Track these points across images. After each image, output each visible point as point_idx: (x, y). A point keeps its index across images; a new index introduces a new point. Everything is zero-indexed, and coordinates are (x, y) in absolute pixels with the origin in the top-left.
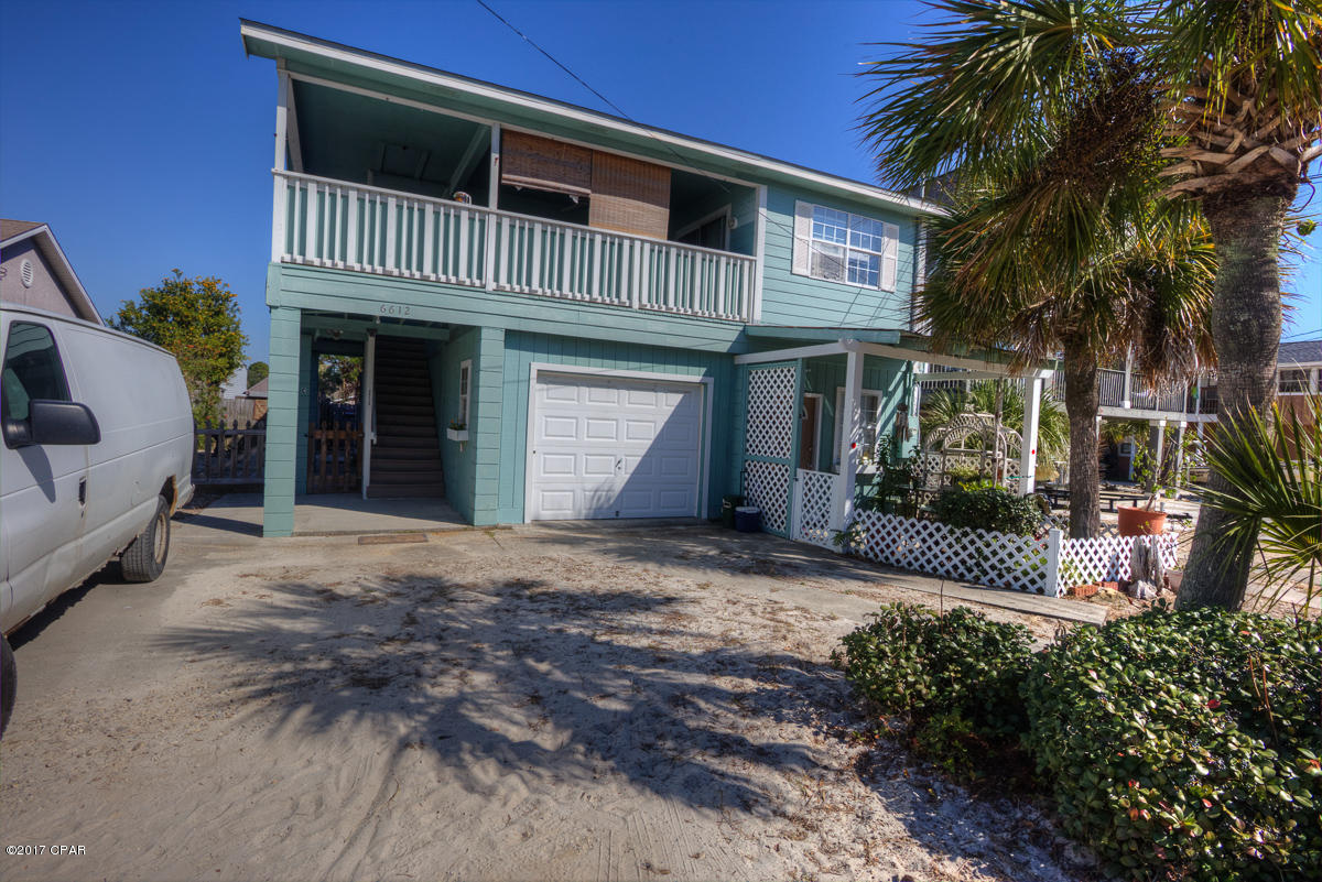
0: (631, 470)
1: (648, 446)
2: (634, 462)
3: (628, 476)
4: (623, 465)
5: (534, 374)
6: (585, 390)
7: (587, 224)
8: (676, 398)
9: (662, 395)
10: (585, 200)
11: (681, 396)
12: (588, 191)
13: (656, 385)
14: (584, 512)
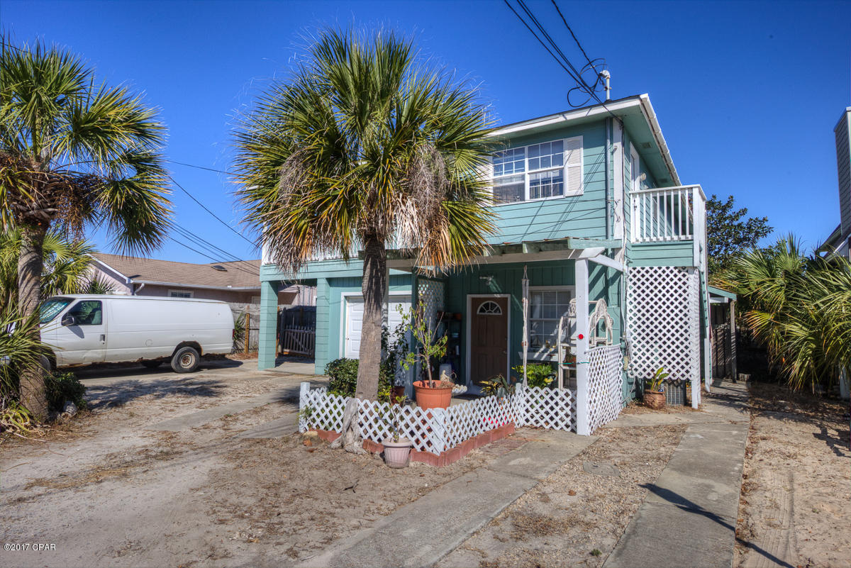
5: (343, 298)
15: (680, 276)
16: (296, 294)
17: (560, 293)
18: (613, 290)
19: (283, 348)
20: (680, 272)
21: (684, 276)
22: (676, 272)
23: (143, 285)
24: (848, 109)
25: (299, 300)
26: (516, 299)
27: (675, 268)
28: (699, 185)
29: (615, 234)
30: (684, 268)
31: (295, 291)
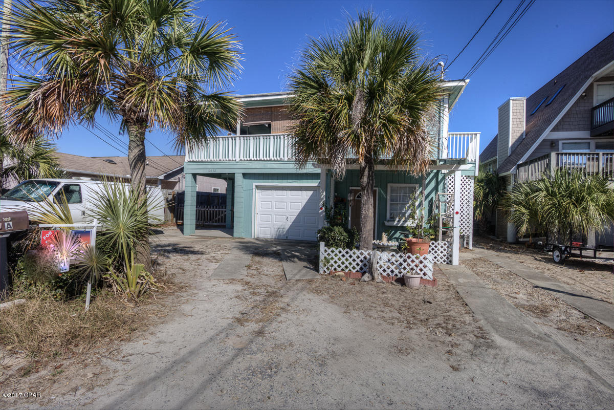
0: (292, 221)
1: (299, 212)
2: (293, 218)
3: (291, 223)
4: (289, 219)
5: (254, 187)
6: (274, 192)
7: (270, 133)
8: (310, 193)
9: (304, 192)
10: (270, 125)
11: (312, 192)
12: (270, 122)
13: (301, 188)
14: (274, 236)
15: (467, 180)
16: (177, 182)
17: (409, 188)
18: (441, 187)
19: (177, 220)
20: (467, 178)
21: (469, 181)
22: (465, 178)
23: (65, 172)
24: (511, 98)
25: (179, 187)
26: (382, 191)
27: (465, 176)
28: (480, 133)
29: (443, 156)
30: (469, 176)
31: (177, 180)
